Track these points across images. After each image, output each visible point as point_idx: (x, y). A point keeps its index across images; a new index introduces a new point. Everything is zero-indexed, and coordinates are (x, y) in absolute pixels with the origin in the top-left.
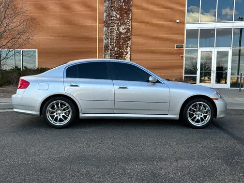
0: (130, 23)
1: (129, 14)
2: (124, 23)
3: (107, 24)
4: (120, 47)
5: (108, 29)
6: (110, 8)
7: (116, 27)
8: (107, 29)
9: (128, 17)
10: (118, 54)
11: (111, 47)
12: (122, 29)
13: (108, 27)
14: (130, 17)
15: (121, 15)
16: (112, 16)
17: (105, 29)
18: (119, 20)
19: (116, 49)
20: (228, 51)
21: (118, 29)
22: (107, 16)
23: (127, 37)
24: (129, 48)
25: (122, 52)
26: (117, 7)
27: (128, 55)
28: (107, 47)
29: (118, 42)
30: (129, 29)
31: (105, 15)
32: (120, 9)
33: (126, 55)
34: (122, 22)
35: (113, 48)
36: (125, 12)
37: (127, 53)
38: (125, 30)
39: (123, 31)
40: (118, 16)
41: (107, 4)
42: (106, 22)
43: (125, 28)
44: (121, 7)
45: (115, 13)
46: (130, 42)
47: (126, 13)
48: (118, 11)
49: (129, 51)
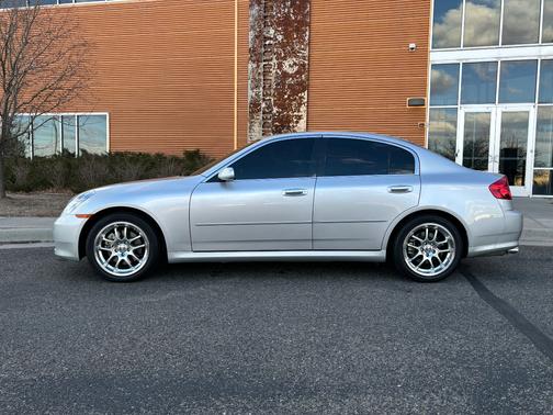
0: (306, 53)
1: (304, 32)
2: (294, 53)
3: (255, 56)
4: (283, 106)
5: (258, 66)
6: (264, 20)
7: (275, 61)
8: (255, 66)
9: (301, 39)
10: (280, 121)
11: (263, 105)
12: (289, 66)
13: (258, 61)
14: (307, 38)
15: (287, 35)
16: (266, 38)
17: (251, 66)
18: (282, 45)
19: (275, 110)
20: (528, 112)
21: (280, 66)
22: (257, 37)
23: (299, 84)
24: (303, 108)
25: (288, 116)
26: (279, 18)
27: (302, 124)
28: (255, 105)
29: (281, 94)
30: (304, 65)
31: (251, 35)
32: (285, 23)
33: (297, 122)
34: (287, 49)
35: (269, 107)
36: (295, 27)
37: (300, 118)
38: (296, 68)
39: (290, 71)
40: (280, 38)
41: (255, 10)
42: (253, 51)
43: (295, 64)
44: (287, 17)
45: (272, 31)
46: (305, 95)
47: (297, 30)
48: (279, 25)
49: (304, 115)
